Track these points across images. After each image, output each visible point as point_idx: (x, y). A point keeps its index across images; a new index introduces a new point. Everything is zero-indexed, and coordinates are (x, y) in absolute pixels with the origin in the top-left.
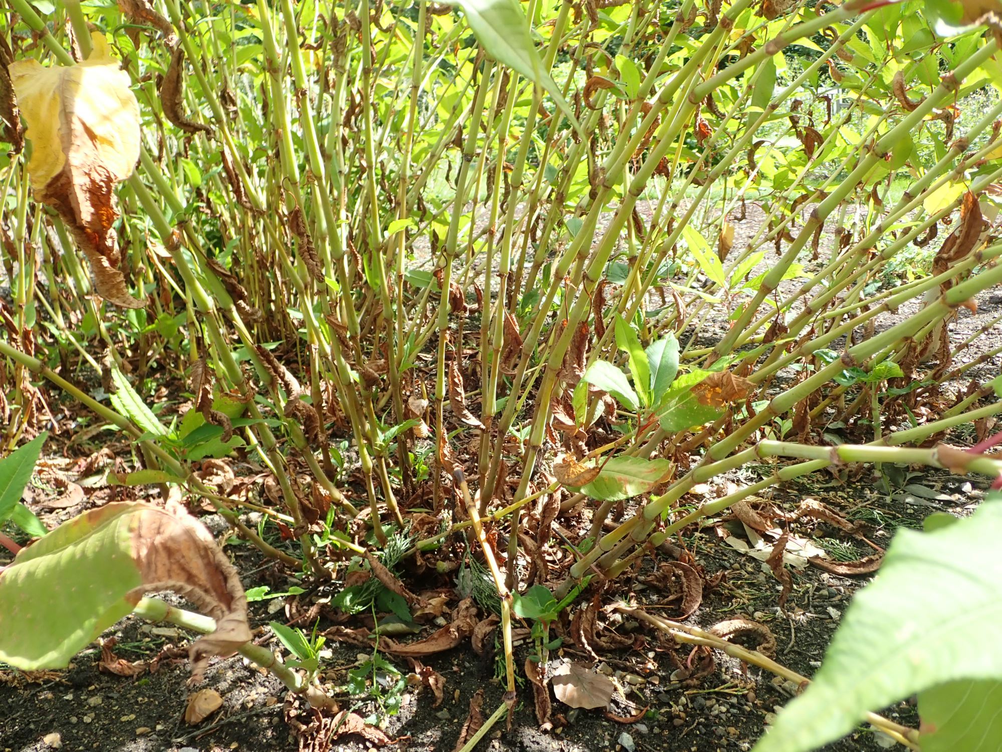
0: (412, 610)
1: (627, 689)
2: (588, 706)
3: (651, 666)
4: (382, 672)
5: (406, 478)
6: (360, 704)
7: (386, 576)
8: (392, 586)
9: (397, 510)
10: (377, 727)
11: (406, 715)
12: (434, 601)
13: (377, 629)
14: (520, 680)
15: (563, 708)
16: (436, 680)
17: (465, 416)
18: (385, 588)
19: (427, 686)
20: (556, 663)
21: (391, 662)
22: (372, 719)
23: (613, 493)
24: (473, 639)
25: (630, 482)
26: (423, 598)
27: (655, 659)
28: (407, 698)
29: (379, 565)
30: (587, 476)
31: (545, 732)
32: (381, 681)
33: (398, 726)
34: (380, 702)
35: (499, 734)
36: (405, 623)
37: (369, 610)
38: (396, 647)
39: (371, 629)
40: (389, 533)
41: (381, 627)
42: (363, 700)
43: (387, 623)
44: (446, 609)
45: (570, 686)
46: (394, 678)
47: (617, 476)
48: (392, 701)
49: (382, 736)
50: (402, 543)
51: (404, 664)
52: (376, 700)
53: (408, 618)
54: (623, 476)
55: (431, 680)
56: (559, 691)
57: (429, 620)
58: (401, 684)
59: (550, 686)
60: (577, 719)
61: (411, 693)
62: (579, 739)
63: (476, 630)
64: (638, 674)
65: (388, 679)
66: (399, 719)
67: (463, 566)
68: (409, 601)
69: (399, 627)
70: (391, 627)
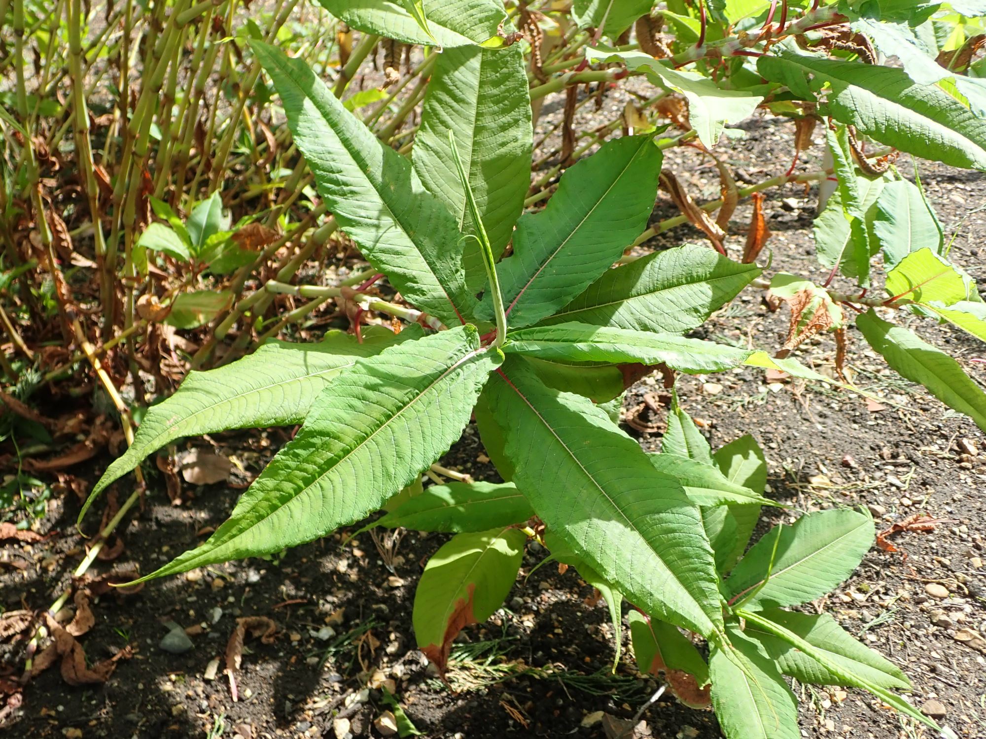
0: (51, 433)
1: (245, 463)
2: (211, 481)
3: (264, 443)
4: (28, 487)
5: (33, 315)
6: (11, 515)
7: (20, 408)
8: (28, 416)
9: (25, 348)
10: (29, 529)
11: (55, 516)
12: (72, 423)
13: (19, 453)
14: (153, 472)
15: (192, 486)
16: (79, 485)
17: (75, 259)
18: (21, 419)
19: (71, 491)
20: (185, 454)
21: (36, 477)
22: (24, 524)
23: (190, 322)
24: (110, 448)
25: (201, 312)
26: (60, 422)
27: (267, 437)
28: (55, 503)
29: (12, 401)
30: (163, 313)
31: (176, 506)
32: (28, 493)
33: (49, 525)
34: (30, 510)
35: (137, 515)
36: (47, 444)
37: (8, 440)
38: (39, 465)
39: (14, 454)
40: (20, 369)
41: (24, 451)
42: (14, 512)
43: (29, 446)
44: (85, 427)
45: (196, 470)
46: (39, 488)
47: (192, 308)
48: (39, 508)
49: (33, 535)
50: (32, 377)
51: (48, 477)
52: (25, 510)
53: (49, 439)
54: (196, 308)
55: (73, 486)
56: (188, 475)
57: (70, 438)
58: (47, 493)
59: (180, 473)
60: (204, 493)
61: (56, 498)
62: (205, 507)
63: (112, 439)
64: (254, 451)
65: (34, 491)
66: (49, 520)
67: (96, 388)
68: (47, 427)
69: (41, 448)
70: (32, 450)
